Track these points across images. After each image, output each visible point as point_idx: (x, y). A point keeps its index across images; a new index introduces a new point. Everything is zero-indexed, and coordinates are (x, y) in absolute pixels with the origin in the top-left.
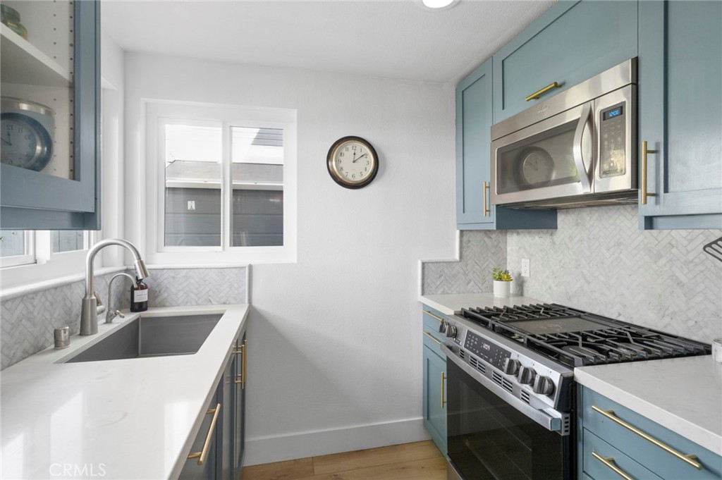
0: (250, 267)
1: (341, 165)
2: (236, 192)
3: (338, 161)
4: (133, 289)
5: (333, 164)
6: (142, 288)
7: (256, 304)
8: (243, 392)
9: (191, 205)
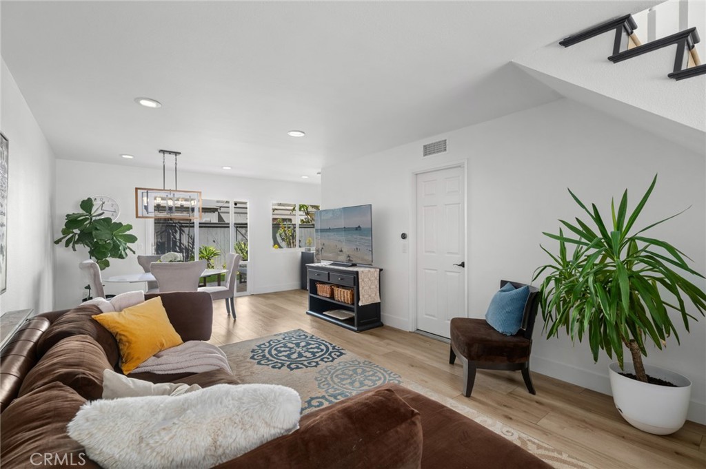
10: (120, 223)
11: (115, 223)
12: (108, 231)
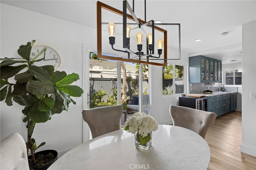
0: (238, 87)
4: (222, 89)
7: (238, 91)
8: (236, 99)
10: (64, 73)
11: (57, 72)
12: (49, 82)
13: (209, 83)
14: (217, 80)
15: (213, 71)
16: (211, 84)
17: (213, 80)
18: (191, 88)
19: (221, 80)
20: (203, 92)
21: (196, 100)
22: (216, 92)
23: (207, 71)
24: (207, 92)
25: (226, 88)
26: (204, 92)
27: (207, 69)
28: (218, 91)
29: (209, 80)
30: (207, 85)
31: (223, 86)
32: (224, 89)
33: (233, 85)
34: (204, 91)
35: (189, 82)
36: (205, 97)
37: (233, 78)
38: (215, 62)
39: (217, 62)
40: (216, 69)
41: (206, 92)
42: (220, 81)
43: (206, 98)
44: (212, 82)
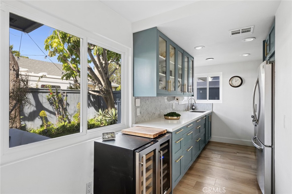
0: (212, 104)
1: (232, 83)
2: (210, 88)
3: (231, 82)
4: (192, 106)
5: (230, 82)
6: (194, 106)
7: (213, 111)
8: (211, 122)
9: (201, 92)
13: (174, 97)
14: (188, 91)
15: (182, 74)
16: (177, 99)
17: (182, 91)
18: (138, 110)
19: (192, 92)
20: (165, 115)
21: (137, 154)
22: (185, 112)
23: (171, 71)
24: (172, 117)
25: (197, 105)
26: (166, 117)
27: (172, 68)
28: (188, 110)
29: (175, 90)
30: (171, 101)
31: (193, 102)
32: (195, 107)
33: (206, 100)
34: (166, 113)
35: (133, 96)
36: (165, 134)
37: (206, 89)
38: (185, 57)
39: (188, 58)
40: (186, 69)
41: (170, 117)
42: (192, 94)
43: (168, 136)
44: (180, 95)
